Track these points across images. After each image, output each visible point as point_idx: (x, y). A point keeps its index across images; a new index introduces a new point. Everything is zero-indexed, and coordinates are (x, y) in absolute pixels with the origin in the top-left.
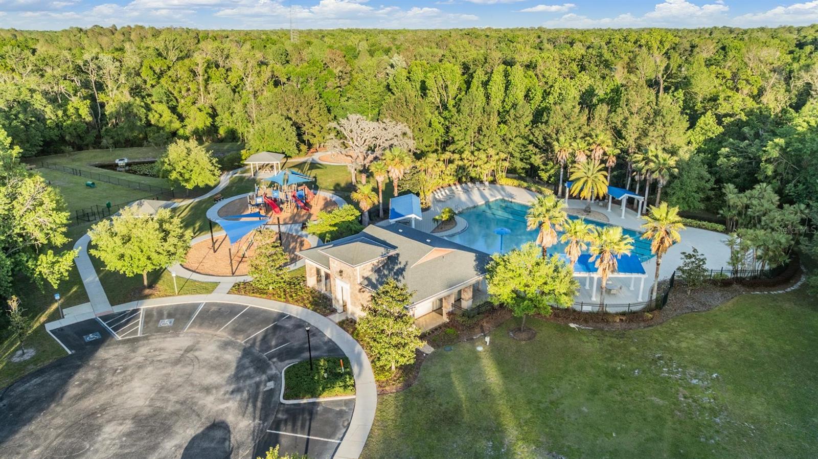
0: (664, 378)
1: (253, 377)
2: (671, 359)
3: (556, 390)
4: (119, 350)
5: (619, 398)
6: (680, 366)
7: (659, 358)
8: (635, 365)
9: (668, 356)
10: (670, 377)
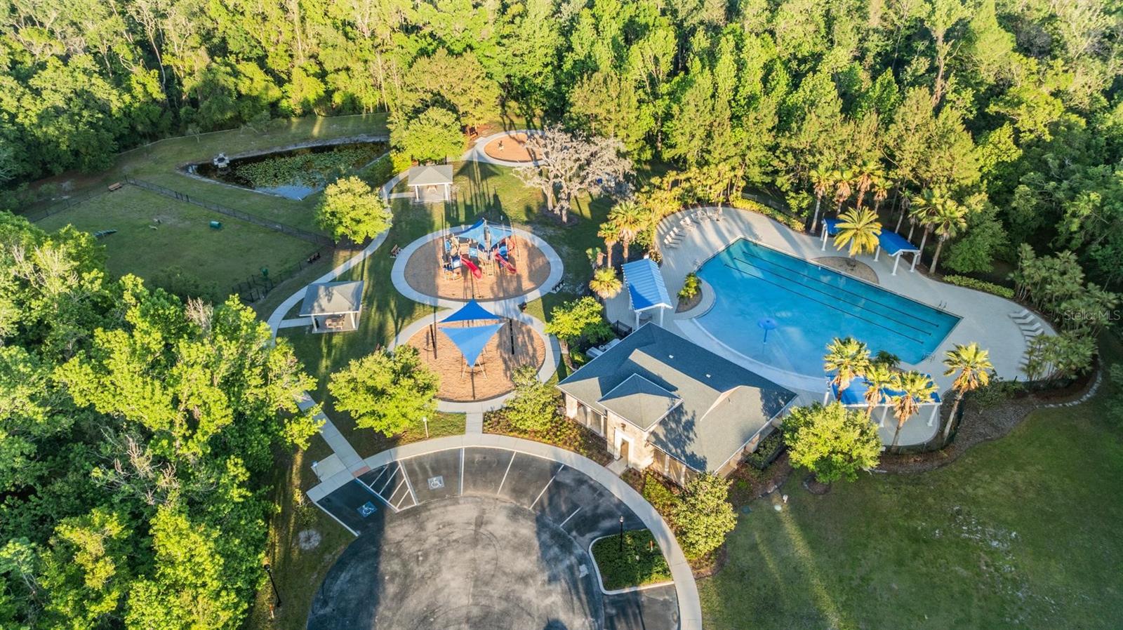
0: (965, 540)
1: (562, 560)
2: (969, 514)
3: (863, 562)
4: (405, 527)
5: (924, 570)
6: (978, 523)
7: (959, 512)
8: (935, 524)
9: (966, 509)
10: (970, 539)
